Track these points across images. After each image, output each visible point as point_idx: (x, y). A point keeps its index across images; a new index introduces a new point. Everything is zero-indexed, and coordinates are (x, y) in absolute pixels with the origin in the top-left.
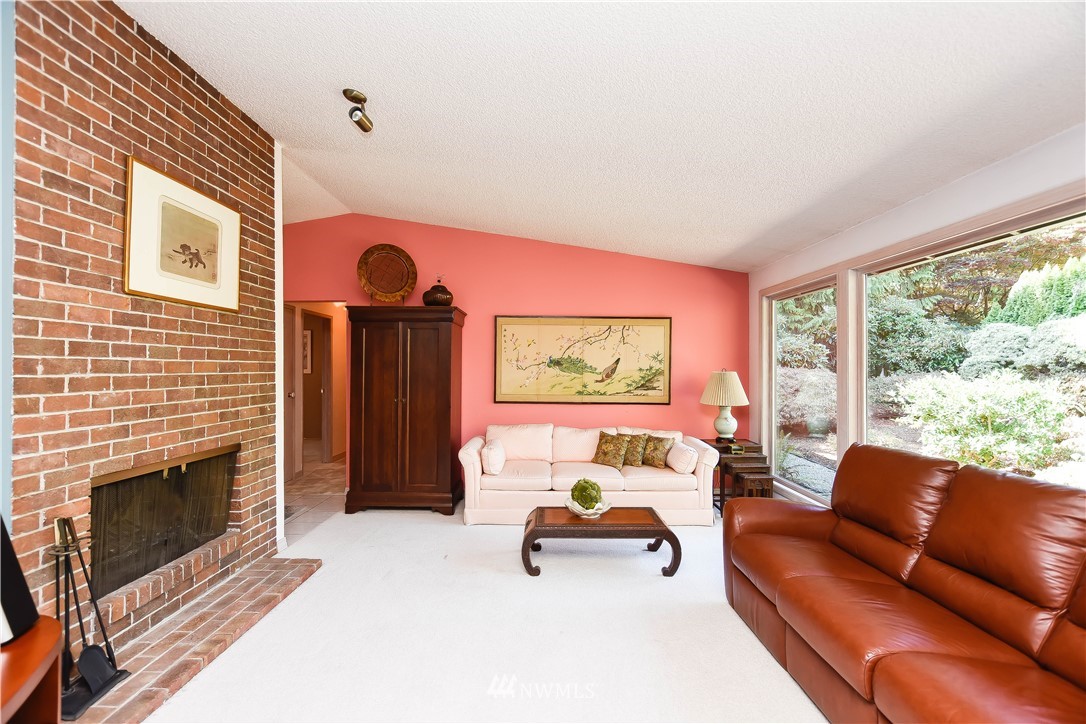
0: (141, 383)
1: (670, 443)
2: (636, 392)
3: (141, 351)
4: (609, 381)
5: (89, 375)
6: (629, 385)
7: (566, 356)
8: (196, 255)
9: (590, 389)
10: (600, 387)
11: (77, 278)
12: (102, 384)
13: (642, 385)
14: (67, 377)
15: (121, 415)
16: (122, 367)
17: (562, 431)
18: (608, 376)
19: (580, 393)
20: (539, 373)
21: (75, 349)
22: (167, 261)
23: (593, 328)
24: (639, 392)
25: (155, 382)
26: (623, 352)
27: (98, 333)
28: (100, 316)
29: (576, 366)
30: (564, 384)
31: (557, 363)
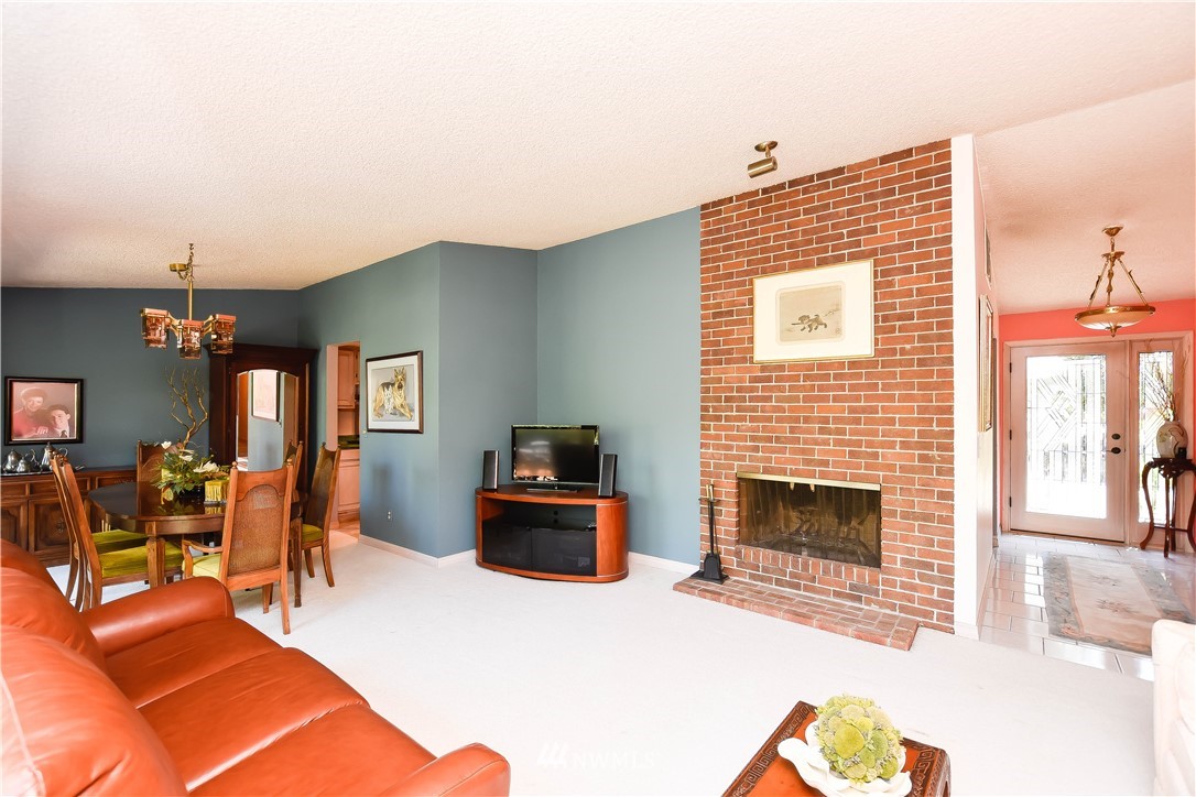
0: (769, 419)
3: (769, 399)
5: (734, 413)
8: (817, 320)
11: (728, 362)
12: (743, 419)
14: (723, 414)
15: (753, 439)
16: (754, 409)
21: (728, 399)
22: (786, 335)
25: (779, 420)
27: (740, 389)
28: (742, 380)
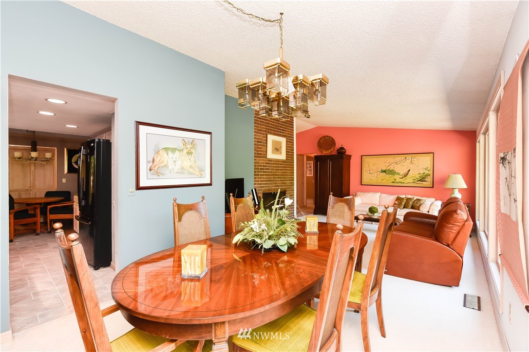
1: (423, 201)
2: (417, 182)
3: (269, 169)
4: (405, 178)
6: (414, 180)
7: (388, 169)
8: (278, 149)
9: (397, 181)
10: (402, 180)
11: (261, 157)
13: (420, 180)
14: (260, 174)
15: (266, 181)
16: (266, 172)
17: (384, 195)
18: (405, 176)
19: (393, 182)
20: (377, 175)
21: (261, 169)
22: (273, 152)
23: (398, 158)
24: (419, 182)
26: (411, 167)
27: (263, 166)
28: (264, 163)
29: (392, 172)
30: (387, 179)
31: (384, 171)
